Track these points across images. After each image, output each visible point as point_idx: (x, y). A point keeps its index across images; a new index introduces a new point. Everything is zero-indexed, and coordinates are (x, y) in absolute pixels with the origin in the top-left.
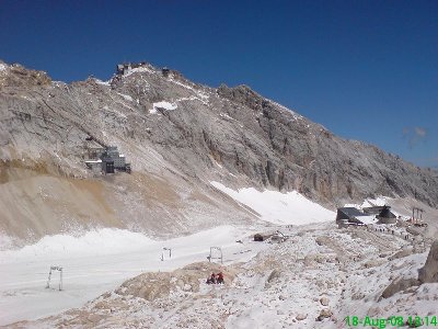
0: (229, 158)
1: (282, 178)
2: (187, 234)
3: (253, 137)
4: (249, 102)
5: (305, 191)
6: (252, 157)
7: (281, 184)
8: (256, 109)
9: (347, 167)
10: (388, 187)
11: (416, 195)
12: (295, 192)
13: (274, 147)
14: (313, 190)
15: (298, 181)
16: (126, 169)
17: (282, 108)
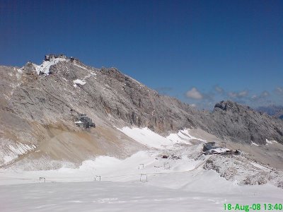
0: (114, 110)
1: (139, 120)
2: (129, 156)
3: (123, 98)
4: (117, 77)
5: (151, 127)
6: (124, 110)
7: (139, 124)
8: (122, 81)
9: (168, 113)
10: (189, 124)
11: (202, 128)
12: (146, 128)
13: (134, 103)
14: (155, 127)
15: (147, 122)
16: (93, 125)
17: (134, 80)
